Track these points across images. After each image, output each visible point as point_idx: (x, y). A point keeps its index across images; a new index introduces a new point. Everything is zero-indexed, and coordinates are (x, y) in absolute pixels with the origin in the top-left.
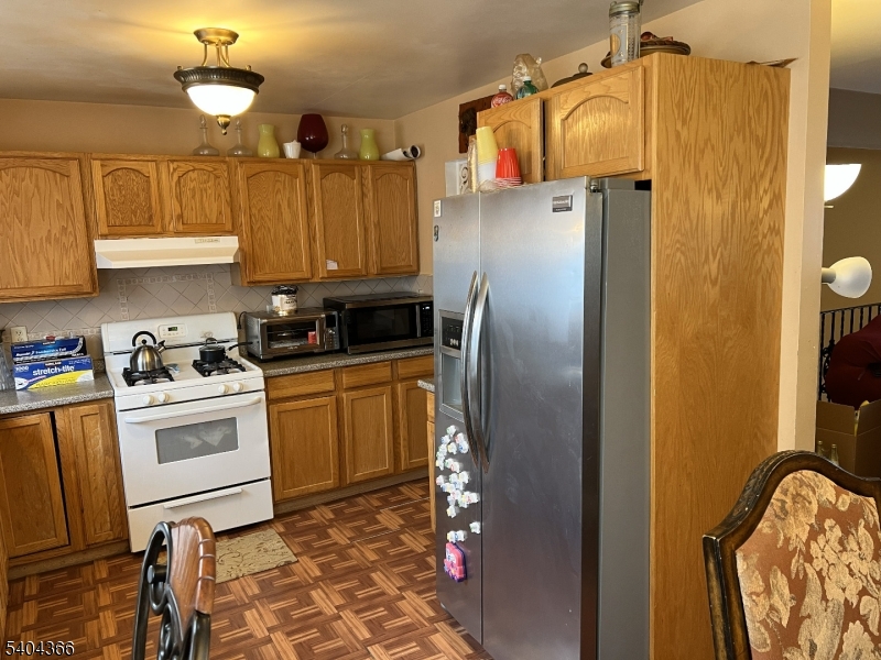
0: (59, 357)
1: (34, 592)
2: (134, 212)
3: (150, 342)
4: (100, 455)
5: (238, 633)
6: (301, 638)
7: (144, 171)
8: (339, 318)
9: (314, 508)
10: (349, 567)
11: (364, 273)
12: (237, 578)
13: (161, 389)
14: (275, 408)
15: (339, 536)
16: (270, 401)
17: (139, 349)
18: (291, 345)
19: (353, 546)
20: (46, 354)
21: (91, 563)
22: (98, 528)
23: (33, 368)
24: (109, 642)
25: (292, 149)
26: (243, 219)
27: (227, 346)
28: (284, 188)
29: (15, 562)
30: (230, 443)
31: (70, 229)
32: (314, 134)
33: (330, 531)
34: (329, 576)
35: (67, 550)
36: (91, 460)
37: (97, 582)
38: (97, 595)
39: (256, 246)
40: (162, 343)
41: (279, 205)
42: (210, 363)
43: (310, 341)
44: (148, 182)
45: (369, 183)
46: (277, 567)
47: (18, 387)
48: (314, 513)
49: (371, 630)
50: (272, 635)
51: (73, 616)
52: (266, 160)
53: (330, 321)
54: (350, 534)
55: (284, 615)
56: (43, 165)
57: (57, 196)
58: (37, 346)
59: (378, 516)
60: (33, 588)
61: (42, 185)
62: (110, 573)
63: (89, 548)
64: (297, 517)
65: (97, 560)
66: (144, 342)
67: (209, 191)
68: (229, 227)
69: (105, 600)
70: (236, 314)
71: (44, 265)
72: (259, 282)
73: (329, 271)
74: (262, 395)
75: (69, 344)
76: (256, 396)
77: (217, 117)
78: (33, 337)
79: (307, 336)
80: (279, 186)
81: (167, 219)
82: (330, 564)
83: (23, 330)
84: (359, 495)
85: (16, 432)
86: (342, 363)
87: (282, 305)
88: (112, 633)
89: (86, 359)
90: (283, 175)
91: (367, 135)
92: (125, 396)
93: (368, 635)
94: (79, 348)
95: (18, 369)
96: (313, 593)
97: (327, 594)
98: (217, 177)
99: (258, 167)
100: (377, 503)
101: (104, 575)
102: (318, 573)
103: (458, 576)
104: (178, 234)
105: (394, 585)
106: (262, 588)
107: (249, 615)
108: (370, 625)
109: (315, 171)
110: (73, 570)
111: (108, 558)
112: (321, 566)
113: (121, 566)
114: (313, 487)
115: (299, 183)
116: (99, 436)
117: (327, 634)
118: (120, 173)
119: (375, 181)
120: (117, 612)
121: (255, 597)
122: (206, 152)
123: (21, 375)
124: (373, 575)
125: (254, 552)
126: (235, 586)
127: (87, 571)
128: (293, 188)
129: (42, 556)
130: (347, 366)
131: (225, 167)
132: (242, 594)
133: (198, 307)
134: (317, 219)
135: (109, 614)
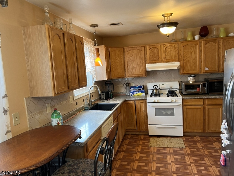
0: (139, 90)
1: (129, 138)
2: (155, 57)
3: (157, 88)
4: (143, 112)
5: (164, 160)
6: (178, 166)
7: (158, 47)
8: (207, 84)
9: (195, 136)
10: (199, 154)
11: (217, 71)
12: (169, 147)
13: (157, 99)
14: (185, 107)
15: (199, 145)
16: (183, 105)
17: (154, 89)
18: (192, 91)
19: (202, 149)
20: (136, 89)
21: (141, 135)
22: (142, 128)
23: (134, 91)
24: (138, 152)
25: (197, 37)
26: (181, 57)
27: (175, 90)
28: (193, 48)
29: (127, 131)
30: (172, 114)
31: (142, 62)
32: (204, 32)
33: (197, 143)
34: (192, 154)
35: (136, 131)
36: (141, 112)
37: (141, 139)
38: (140, 142)
39: (184, 64)
40: (159, 88)
41: (192, 53)
42: (170, 94)
43: (198, 90)
44: (158, 50)
45: (221, 44)
46: (179, 148)
47: (131, 95)
48: (195, 138)
49: (198, 172)
50: (172, 163)
51: (134, 144)
52: (189, 41)
53: (204, 85)
54: (203, 146)
55: (176, 160)
56: (137, 49)
57: (140, 55)
58: (135, 87)
59: (214, 143)
60: (129, 137)
61: (137, 53)
62: (144, 138)
63: (141, 132)
64: (190, 137)
65: (142, 135)
66: (155, 87)
67: (173, 51)
68: (177, 59)
69: (141, 143)
70: (179, 82)
71: (136, 70)
72: (185, 74)
73: (205, 71)
74: (181, 103)
75: (140, 87)
76: (180, 104)
77: (166, 34)
78: (135, 85)
79: (197, 89)
80: (192, 48)
81: (162, 58)
82: (194, 152)
83: (133, 83)
84: (210, 136)
85: (129, 104)
86: (206, 97)
87: (191, 80)
88: (140, 150)
89: (143, 91)
90: (193, 45)
91: (222, 30)
92: (149, 99)
93: (196, 172)
94: (142, 88)
95: (131, 91)
96: (186, 157)
97: (189, 159)
98: (175, 47)
99: (186, 43)
100: (215, 140)
101: (142, 138)
102: (189, 153)
103: (222, 164)
104: (165, 62)
105: (210, 162)
106: (174, 152)
107: (168, 157)
108: (198, 170)
109: (203, 43)
110: (137, 135)
111: (144, 135)
112: (191, 151)
113: (146, 137)
114: (195, 130)
115: (198, 46)
116: (143, 108)
117: (185, 168)
118: (152, 49)
119: (223, 43)
120: (142, 146)
121: (171, 153)
122: (173, 41)
123: (132, 93)
124: (205, 158)
125: (175, 143)
126: (168, 149)
127: (140, 136)
128: (196, 48)
129: (132, 131)
130: (208, 98)
131: (177, 44)
132: (169, 151)
133: (170, 80)
134: (203, 56)
135: (140, 146)
